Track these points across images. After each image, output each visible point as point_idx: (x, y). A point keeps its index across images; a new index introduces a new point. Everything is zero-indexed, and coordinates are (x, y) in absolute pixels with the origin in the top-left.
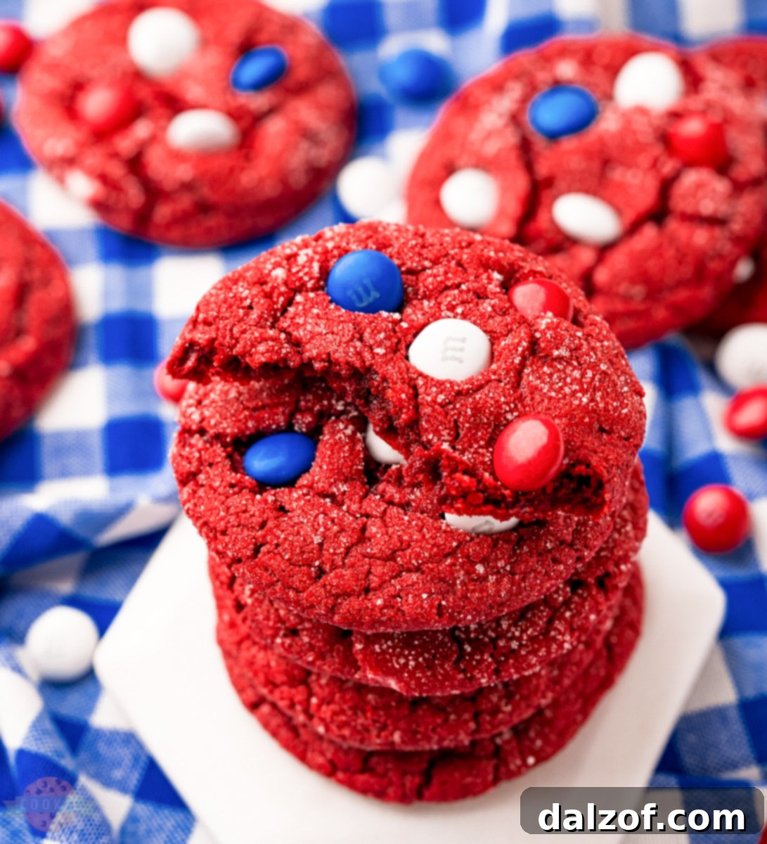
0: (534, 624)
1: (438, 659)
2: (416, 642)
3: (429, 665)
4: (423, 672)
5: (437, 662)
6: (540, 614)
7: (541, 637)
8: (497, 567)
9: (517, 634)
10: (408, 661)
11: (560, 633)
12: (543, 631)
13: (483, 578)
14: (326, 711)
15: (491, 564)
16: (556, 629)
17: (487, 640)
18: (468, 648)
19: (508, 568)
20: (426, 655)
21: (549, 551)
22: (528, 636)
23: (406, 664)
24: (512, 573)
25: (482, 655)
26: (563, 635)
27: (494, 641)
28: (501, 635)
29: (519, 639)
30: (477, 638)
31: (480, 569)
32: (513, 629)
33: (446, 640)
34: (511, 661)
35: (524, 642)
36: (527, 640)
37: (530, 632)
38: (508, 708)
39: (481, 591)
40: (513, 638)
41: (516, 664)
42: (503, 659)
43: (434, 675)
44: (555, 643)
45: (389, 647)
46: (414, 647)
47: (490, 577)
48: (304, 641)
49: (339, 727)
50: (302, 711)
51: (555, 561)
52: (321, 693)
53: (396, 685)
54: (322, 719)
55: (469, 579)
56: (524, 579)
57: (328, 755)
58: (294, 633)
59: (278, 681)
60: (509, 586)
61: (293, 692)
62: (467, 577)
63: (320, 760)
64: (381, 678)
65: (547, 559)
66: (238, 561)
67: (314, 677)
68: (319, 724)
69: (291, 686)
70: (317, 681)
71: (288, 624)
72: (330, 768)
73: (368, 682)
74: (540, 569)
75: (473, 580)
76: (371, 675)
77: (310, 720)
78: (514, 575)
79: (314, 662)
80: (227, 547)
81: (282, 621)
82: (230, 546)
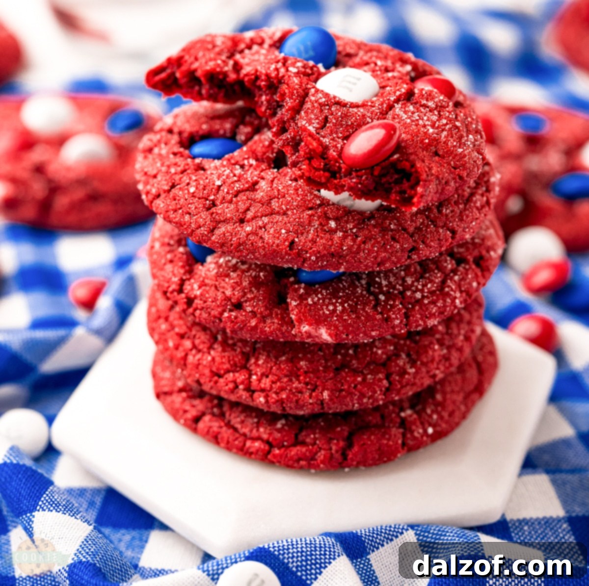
0: (431, 281)
1: (360, 305)
2: (341, 294)
3: (354, 309)
4: (349, 315)
5: (359, 307)
6: (435, 275)
7: (438, 292)
8: (346, 228)
9: (420, 287)
10: (336, 307)
11: (452, 290)
12: (439, 288)
13: (332, 232)
14: (266, 383)
15: (342, 224)
16: (449, 286)
17: (396, 292)
18: (382, 297)
19: (354, 231)
20: (350, 303)
21: (391, 230)
22: (428, 289)
23: (335, 310)
24: (356, 235)
25: (394, 301)
26: (455, 292)
27: (402, 293)
28: (407, 288)
29: (422, 291)
30: (388, 292)
31: (332, 224)
32: (416, 284)
33: (364, 293)
34: (417, 308)
35: (426, 294)
36: (427, 292)
37: (429, 286)
38: (413, 370)
39: (328, 240)
40: (417, 290)
41: (421, 311)
42: (410, 306)
43: (358, 317)
44: (449, 297)
45: (319, 299)
46: (340, 297)
47: (338, 232)
48: (248, 311)
49: (277, 393)
50: (245, 390)
51: (394, 239)
52: (259, 371)
53: (326, 332)
54: (263, 390)
55: (322, 229)
56: (364, 242)
57: (265, 436)
58: (238, 306)
59: (222, 372)
60: (352, 244)
61: (237, 375)
62: (320, 227)
63: (257, 444)
64: (313, 328)
65: (387, 235)
66: (158, 196)
67: (253, 361)
68: (260, 396)
69: (234, 371)
70: (256, 364)
71: (233, 301)
72: (267, 448)
73: (301, 337)
74: (379, 239)
75: (325, 230)
76: (305, 328)
77: (251, 396)
78: (357, 237)
79: (256, 327)
80: (153, 185)
81: (228, 299)
82: (156, 185)
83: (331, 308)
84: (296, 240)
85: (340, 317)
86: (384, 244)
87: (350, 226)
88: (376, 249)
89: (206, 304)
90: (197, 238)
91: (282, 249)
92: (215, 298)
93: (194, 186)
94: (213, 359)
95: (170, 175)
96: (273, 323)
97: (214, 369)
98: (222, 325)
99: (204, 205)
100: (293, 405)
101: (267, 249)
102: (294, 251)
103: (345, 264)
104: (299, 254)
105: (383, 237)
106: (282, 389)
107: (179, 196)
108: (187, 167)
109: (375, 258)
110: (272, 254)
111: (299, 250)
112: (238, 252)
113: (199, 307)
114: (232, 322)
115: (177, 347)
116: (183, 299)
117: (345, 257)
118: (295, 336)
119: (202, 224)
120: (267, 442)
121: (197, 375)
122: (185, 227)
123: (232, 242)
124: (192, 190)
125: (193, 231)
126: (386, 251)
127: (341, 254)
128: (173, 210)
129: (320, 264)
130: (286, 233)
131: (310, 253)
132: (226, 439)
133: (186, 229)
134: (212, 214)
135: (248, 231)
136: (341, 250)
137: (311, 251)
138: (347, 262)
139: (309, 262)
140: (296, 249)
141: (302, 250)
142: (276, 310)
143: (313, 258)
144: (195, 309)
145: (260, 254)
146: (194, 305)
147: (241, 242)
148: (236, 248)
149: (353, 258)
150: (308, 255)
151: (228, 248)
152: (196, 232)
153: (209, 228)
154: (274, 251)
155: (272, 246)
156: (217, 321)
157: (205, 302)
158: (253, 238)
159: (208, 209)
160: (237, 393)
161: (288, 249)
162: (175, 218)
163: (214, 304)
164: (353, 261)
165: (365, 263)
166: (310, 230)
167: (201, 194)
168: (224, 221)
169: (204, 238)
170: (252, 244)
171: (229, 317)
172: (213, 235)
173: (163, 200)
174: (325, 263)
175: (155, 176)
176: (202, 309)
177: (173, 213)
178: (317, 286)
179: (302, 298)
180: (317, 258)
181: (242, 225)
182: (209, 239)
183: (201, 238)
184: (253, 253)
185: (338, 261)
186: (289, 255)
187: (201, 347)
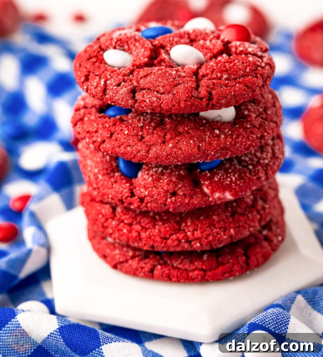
0: (268, 152)
2: (230, 171)
3: (241, 177)
5: (243, 175)
8: (225, 132)
9: (265, 157)
10: (231, 178)
13: (219, 136)
15: (222, 130)
16: (276, 153)
17: (255, 162)
18: (251, 167)
19: (230, 133)
20: (238, 173)
21: (249, 128)
23: (231, 180)
24: (232, 135)
25: (258, 167)
27: (258, 162)
30: (251, 163)
31: (217, 132)
32: (262, 156)
33: (240, 167)
34: (269, 168)
35: (269, 160)
36: (270, 158)
37: (269, 155)
39: (218, 141)
40: (264, 159)
42: (265, 168)
45: (220, 176)
47: (222, 135)
48: (181, 195)
49: (206, 238)
50: (185, 242)
51: (252, 133)
52: (191, 229)
53: (229, 194)
54: (197, 239)
55: (212, 136)
56: (237, 138)
57: (200, 267)
58: (174, 194)
59: (168, 236)
60: (231, 140)
61: (178, 235)
62: (211, 135)
63: (196, 272)
64: (221, 194)
65: (248, 131)
66: (103, 142)
67: (183, 225)
68: (196, 243)
69: (175, 233)
70: (186, 225)
71: (170, 191)
72: (203, 273)
73: (215, 201)
74: (245, 135)
75: (214, 136)
76: (217, 195)
77: (190, 244)
78: (233, 136)
79: (189, 202)
80: (97, 136)
81: (167, 191)
82: (99, 136)
83: (229, 179)
84: (201, 145)
85: (235, 183)
86: (248, 136)
87: (227, 130)
88: (244, 140)
89: (153, 198)
90: (139, 158)
91: (195, 152)
92: (159, 193)
93: (127, 130)
94: (159, 230)
95: (106, 128)
96: (198, 197)
97: (162, 236)
98: (166, 207)
99: (138, 139)
100: (216, 242)
101: (185, 154)
102: (201, 152)
103: (230, 153)
104: (204, 153)
105: (246, 133)
106: (208, 235)
107: (119, 138)
108: (115, 122)
109: (245, 145)
110: (188, 156)
111: (203, 150)
112: (167, 160)
113: (149, 201)
114: (173, 203)
115: (130, 231)
116: (137, 200)
117: (229, 149)
118: (211, 202)
119: (140, 150)
120: (202, 270)
121: (152, 243)
122: (129, 154)
123: (163, 155)
124: (126, 132)
125: (135, 155)
126: (249, 140)
127: (227, 147)
128: (117, 147)
129: (216, 156)
130: (193, 142)
131: (210, 151)
132: (176, 276)
133: (130, 155)
134: (144, 142)
135: (171, 147)
136: (226, 145)
137: (210, 149)
138: (231, 151)
139: (210, 156)
140: (201, 150)
141: (205, 150)
142: (197, 190)
143: (213, 153)
144: (147, 204)
145: (181, 158)
146: (145, 201)
147: (168, 154)
148: (166, 158)
149: (234, 148)
150: (209, 152)
151: (160, 159)
152: (137, 155)
153: (146, 151)
154: (190, 154)
155: (188, 151)
156: (163, 206)
157: (152, 197)
158: (175, 150)
159: (141, 140)
160: (181, 245)
161: (198, 151)
162: (121, 150)
163: (159, 196)
164: (234, 150)
165: (240, 150)
166: (206, 138)
167: (133, 133)
168: (153, 145)
169: (143, 157)
170: (175, 153)
171: (171, 202)
172: (149, 154)
173: (109, 143)
174: (219, 154)
175: (96, 132)
176: (151, 201)
177: (118, 148)
178: (215, 170)
179: (211, 179)
180: (214, 153)
181: (165, 144)
182: (147, 157)
183: (141, 158)
184: (177, 159)
185: (226, 152)
186: (199, 154)
187: (148, 226)
